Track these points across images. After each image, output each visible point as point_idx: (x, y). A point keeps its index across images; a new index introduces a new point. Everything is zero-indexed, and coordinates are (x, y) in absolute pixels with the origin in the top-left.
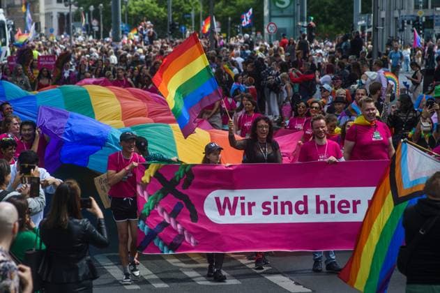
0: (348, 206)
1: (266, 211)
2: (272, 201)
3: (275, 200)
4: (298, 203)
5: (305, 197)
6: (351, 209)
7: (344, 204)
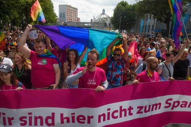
0: (84, 119)
1: (23, 122)
2: (28, 116)
3: (30, 116)
4: (48, 118)
5: (53, 114)
6: (86, 121)
7: (81, 118)
